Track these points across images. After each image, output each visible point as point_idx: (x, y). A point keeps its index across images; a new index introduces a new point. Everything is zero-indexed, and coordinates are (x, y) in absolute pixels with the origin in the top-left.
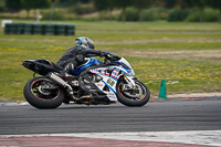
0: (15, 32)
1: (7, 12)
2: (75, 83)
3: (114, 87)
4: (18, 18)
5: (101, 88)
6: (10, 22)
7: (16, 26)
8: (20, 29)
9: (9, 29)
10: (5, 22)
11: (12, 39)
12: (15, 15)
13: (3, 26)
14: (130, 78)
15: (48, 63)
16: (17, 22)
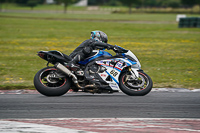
0: (189, 26)
1: (181, 7)
2: (81, 73)
3: (117, 78)
4: (191, 13)
5: (104, 78)
6: (184, 16)
7: (189, 20)
8: (192, 22)
9: (183, 23)
10: (179, 16)
11: (186, 31)
12: (189, 10)
13: (178, 20)
14: (135, 70)
15: (59, 54)
16: (190, 16)
